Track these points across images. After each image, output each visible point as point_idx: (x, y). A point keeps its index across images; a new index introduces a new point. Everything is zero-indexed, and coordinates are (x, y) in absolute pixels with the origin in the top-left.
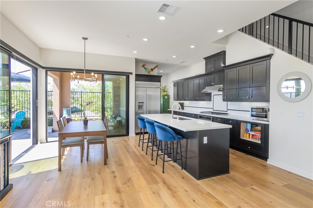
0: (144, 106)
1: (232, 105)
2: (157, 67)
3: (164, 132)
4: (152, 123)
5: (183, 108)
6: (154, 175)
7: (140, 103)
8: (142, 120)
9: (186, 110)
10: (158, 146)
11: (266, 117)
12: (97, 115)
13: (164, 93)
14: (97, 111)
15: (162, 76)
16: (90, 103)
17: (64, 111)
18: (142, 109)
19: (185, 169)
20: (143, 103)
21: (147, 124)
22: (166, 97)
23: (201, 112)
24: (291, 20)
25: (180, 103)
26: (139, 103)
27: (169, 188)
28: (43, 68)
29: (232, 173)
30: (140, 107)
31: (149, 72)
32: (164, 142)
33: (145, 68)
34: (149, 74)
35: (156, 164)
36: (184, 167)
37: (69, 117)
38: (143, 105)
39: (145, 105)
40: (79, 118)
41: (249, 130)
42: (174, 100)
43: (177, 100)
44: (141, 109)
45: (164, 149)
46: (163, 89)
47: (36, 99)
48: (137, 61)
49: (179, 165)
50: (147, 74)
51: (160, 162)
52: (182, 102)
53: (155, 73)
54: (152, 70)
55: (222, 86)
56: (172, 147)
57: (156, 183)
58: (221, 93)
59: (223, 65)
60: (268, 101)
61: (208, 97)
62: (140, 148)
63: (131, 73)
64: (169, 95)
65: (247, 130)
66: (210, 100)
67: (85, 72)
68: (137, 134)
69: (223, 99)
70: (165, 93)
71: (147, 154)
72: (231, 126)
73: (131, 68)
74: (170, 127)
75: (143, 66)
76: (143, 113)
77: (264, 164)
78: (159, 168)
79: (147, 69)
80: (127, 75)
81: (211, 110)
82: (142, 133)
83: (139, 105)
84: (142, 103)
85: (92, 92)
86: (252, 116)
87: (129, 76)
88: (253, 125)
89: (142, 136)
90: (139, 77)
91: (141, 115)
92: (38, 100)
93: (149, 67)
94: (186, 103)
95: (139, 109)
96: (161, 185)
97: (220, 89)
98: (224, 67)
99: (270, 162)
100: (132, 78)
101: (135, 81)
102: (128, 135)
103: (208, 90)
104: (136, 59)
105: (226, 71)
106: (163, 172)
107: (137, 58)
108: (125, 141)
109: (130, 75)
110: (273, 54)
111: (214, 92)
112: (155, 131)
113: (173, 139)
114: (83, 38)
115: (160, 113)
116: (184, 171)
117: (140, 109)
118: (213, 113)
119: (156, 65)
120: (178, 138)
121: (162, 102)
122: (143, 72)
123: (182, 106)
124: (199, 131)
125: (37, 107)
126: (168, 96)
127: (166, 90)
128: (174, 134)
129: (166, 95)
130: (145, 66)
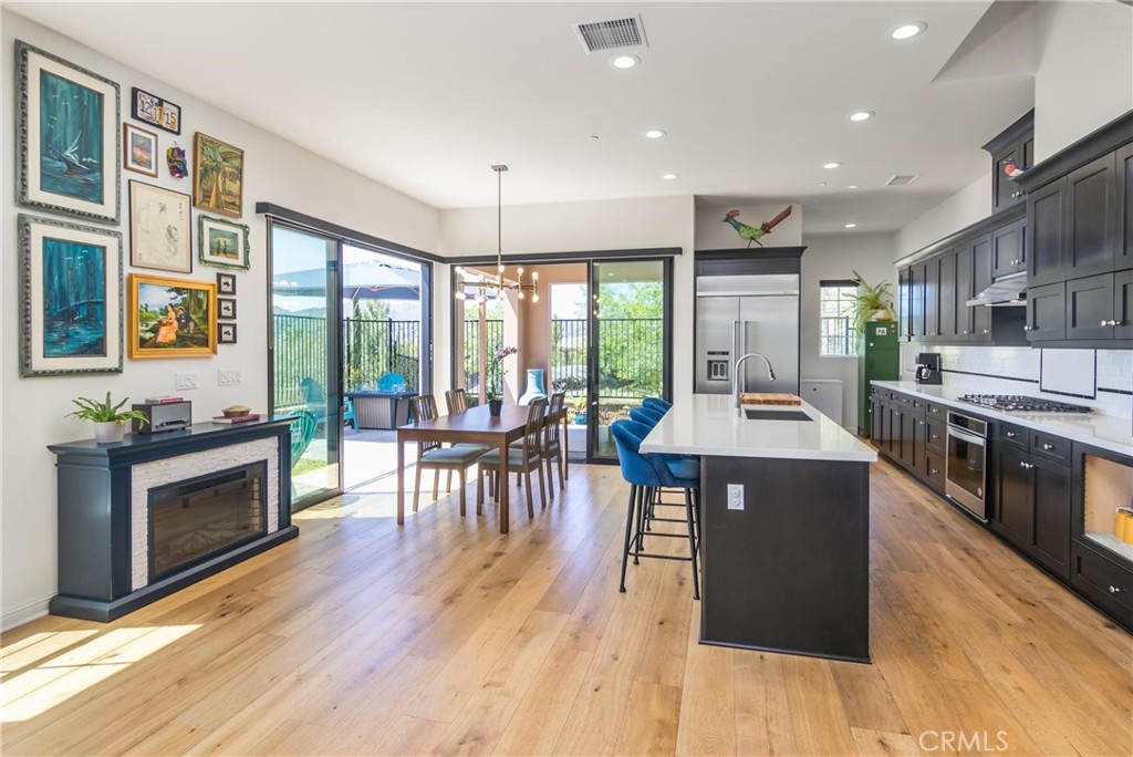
0: (731, 364)
2: (786, 214)
5: (936, 379)
7: (713, 353)
13: (874, 314)
17: (529, 376)
18: (725, 377)
20: (727, 353)
22: (880, 331)
25: (922, 357)
26: (709, 353)
28: (441, 259)
30: (716, 369)
31: (753, 239)
33: (737, 226)
37: (542, 395)
38: (726, 361)
39: (733, 360)
44: (719, 377)
53: (778, 238)
54: (766, 229)
63: (679, 251)
64: (896, 324)
67: (499, 262)
70: (880, 314)
73: (680, 232)
75: (728, 219)
79: (742, 229)
80: (667, 257)
83: (710, 362)
84: (724, 353)
87: (671, 261)
90: (711, 262)
93: (756, 219)
95: (713, 377)
100: (684, 266)
101: (695, 275)
104: (696, 197)
107: (698, 194)
109: (677, 257)
114: (495, 168)
117: (716, 374)
122: (731, 239)
126: (893, 327)
127: (883, 299)
129: (881, 323)
130: (736, 218)
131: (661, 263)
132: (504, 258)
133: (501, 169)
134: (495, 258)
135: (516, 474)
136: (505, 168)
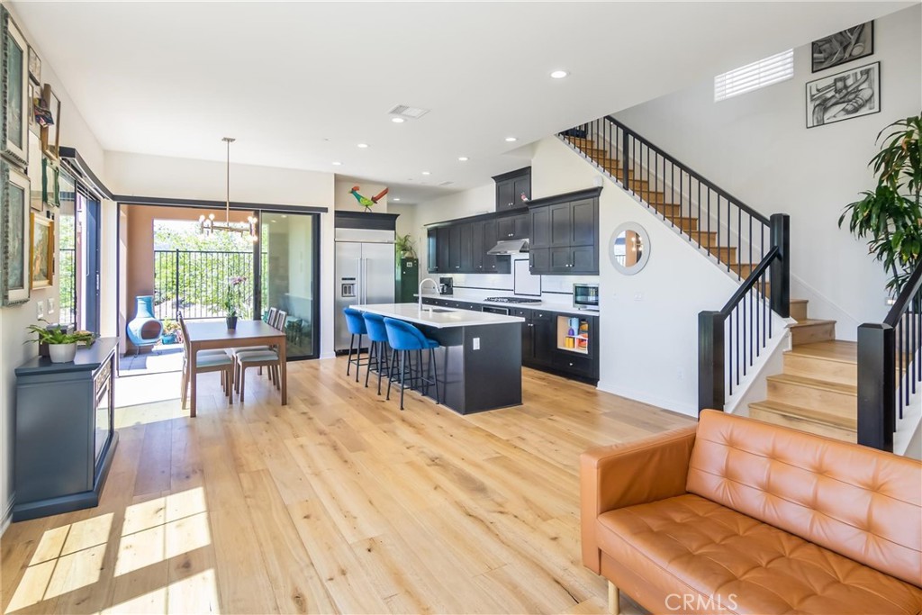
0: (355, 286)
1: (550, 282)
2: (385, 192)
3: (403, 333)
4: (378, 321)
5: (450, 292)
6: (385, 413)
7: (346, 279)
8: (357, 316)
9: (458, 296)
10: (390, 370)
11: (596, 304)
12: (215, 315)
13: (404, 254)
14: (215, 305)
15: (397, 216)
16: (240, 280)
17: (140, 302)
18: (350, 293)
19: (444, 403)
20: (354, 279)
21: (367, 323)
22: (409, 264)
23: (489, 300)
24: (627, 132)
25: (442, 280)
26: (343, 279)
27: (411, 425)
28: (114, 197)
29: (526, 404)
30: (346, 289)
31: (367, 206)
32: (403, 352)
33: (358, 197)
34: (368, 211)
35: (388, 399)
36: (442, 400)
37: (152, 319)
38: (353, 284)
39: (357, 283)
40: (169, 322)
41: (576, 332)
42: (430, 272)
43: (437, 271)
44: (348, 294)
45: (402, 372)
46: (402, 243)
47: (97, 273)
48: (339, 180)
49: (432, 397)
50: (362, 209)
51: (395, 395)
52: (448, 276)
53: (381, 207)
54: (375, 200)
55: (527, 240)
56: (420, 369)
57: (390, 421)
58: (527, 256)
59: (526, 199)
60: (596, 272)
61: (503, 264)
62: (352, 379)
63: (325, 210)
64: (417, 260)
65: (571, 332)
66: (509, 272)
68: (339, 354)
69: (530, 269)
70: (407, 254)
71: (367, 386)
72: (523, 320)
73: (324, 197)
74: (414, 324)
75: (353, 191)
76: (354, 303)
77: (591, 390)
78: (394, 404)
79: (361, 199)
80: (316, 214)
81: (511, 295)
82: (354, 352)
83: (343, 285)
84: (352, 279)
85: (202, 252)
86: (577, 302)
87: (319, 216)
88: (584, 320)
89: (354, 357)
90: (344, 219)
91: (351, 307)
92: (99, 273)
93: (367, 193)
94: (458, 278)
95: (345, 295)
96: (398, 423)
97: (523, 247)
98: (527, 203)
99: (602, 386)
100: (327, 221)
101: (335, 227)
102: (318, 357)
103: (501, 247)
104: (335, 175)
105: (532, 211)
106: (402, 409)
107: (338, 172)
108: (312, 367)
109: (323, 215)
110: (602, 188)
111: (515, 255)
112: (385, 334)
113: (419, 347)
114: (225, 139)
115: (396, 302)
116: (440, 405)
118: (510, 300)
119: (385, 188)
120: (430, 344)
121: (399, 278)
122: (353, 205)
123: (448, 286)
124: (466, 327)
125: (97, 292)
126: (416, 262)
127: (408, 244)
128: (422, 337)
129: (408, 259)
130: (357, 192)
131: (310, 217)
132: (231, 204)
133: (229, 140)
134: (224, 204)
135: (266, 367)
136: (233, 140)
